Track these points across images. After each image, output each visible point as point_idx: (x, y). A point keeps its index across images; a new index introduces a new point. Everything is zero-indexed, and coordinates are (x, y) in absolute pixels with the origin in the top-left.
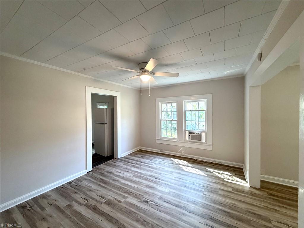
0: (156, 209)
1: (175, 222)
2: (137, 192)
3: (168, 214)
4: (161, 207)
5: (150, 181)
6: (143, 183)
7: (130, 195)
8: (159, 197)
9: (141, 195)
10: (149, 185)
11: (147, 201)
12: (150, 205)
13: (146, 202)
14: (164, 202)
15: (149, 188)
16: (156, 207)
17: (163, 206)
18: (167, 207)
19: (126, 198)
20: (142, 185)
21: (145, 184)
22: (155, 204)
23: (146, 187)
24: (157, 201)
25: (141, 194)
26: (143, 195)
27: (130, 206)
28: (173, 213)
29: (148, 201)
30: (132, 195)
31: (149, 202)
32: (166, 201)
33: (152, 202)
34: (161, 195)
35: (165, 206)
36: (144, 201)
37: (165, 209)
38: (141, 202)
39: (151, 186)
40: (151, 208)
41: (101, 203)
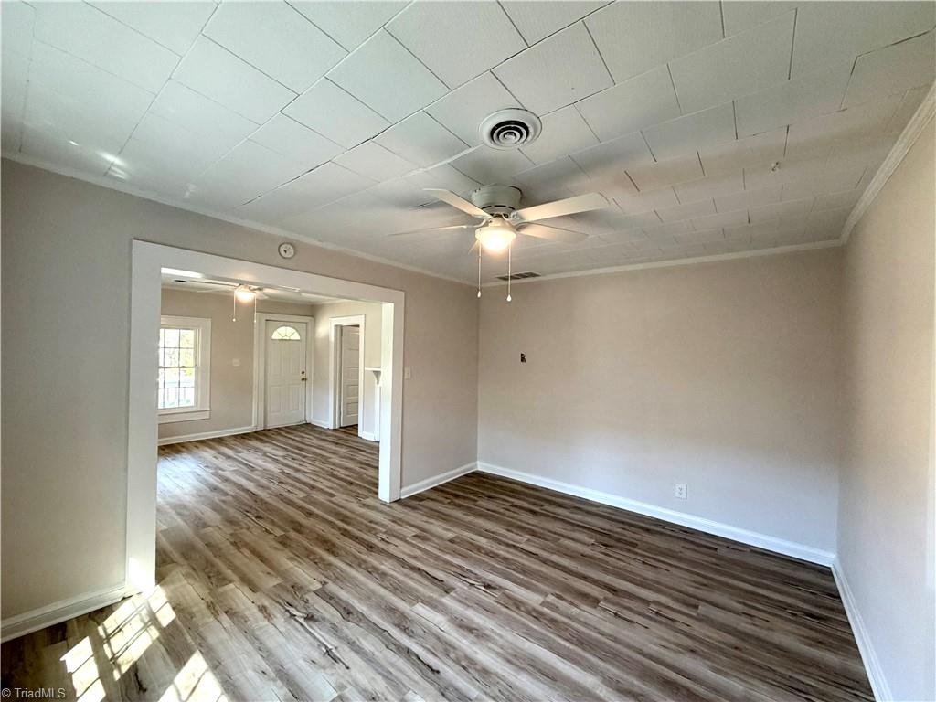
0: (468, 570)
2: (515, 615)
4: (453, 572)
5: (467, 657)
6: (498, 653)
7: (534, 610)
8: (452, 594)
9: (502, 605)
10: (475, 639)
12: (480, 578)
13: (488, 586)
14: (443, 581)
15: (474, 626)
16: (465, 574)
17: (449, 574)
19: (543, 602)
20: (501, 642)
21: (491, 645)
22: (468, 580)
23: (487, 632)
24: (460, 584)
25: (504, 609)
26: (496, 604)
29: (483, 588)
30: (530, 608)
31: (480, 585)
32: (436, 582)
33: (472, 585)
34: (445, 596)
36: (495, 588)
37: (445, 569)
38: (500, 587)
39: (466, 633)
40: (477, 572)
41: (606, 599)
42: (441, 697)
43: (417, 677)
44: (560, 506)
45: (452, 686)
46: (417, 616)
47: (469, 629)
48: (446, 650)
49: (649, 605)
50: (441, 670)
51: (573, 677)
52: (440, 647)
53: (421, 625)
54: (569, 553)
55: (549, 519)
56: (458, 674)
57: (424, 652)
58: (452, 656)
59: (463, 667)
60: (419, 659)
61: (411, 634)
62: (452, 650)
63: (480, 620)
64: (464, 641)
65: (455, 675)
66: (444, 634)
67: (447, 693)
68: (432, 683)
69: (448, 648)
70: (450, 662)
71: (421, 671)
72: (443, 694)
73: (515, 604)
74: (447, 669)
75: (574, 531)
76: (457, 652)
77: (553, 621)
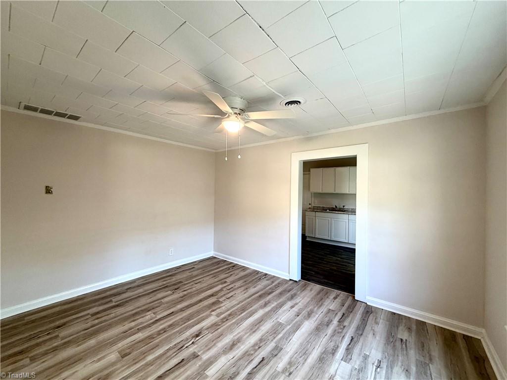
0: (175, 345)
1: (137, 364)
3: (156, 359)
4: (175, 352)
5: (253, 346)
8: (199, 354)
9: (215, 331)
10: (241, 343)
11: (197, 337)
12: (188, 339)
14: (183, 359)
15: (231, 343)
16: (180, 347)
17: (176, 355)
18: (168, 361)
19: (216, 316)
22: (186, 346)
23: (236, 338)
26: (214, 333)
27: (198, 320)
28: (152, 368)
31: (195, 339)
32: (182, 363)
33: (193, 343)
34: (201, 359)
35: (173, 358)
36: (200, 333)
37: (167, 358)
38: (199, 330)
40: (180, 340)
42: (278, 356)
43: (268, 367)
44: (119, 294)
45: (271, 351)
46: (220, 372)
47: (233, 346)
48: (248, 355)
49: (223, 290)
50: (262, 357)
51: (261, 315)
52: (246, 358)
53: (229, 369)
54: (177, 301)
55: (133, 301)
56: (264, 350)
57: (250, 365)
58: (252, 352)
59: (259, 348)
60: (256, 367)
61: (236, 373)
62: (249, 352)
63: (227, 340)
64: (242, 347)
65: (264, 351)
66: (237, 356)
67: (275, 354)
68: (270, 361)
69: (247, 354)
70: (257, 353)
71: (264, 365)
72: (276, 355)
73: (216, 325)
74: (262, 354)
75: (155, 295)
76: (250, 350)
77: (230, 315)
